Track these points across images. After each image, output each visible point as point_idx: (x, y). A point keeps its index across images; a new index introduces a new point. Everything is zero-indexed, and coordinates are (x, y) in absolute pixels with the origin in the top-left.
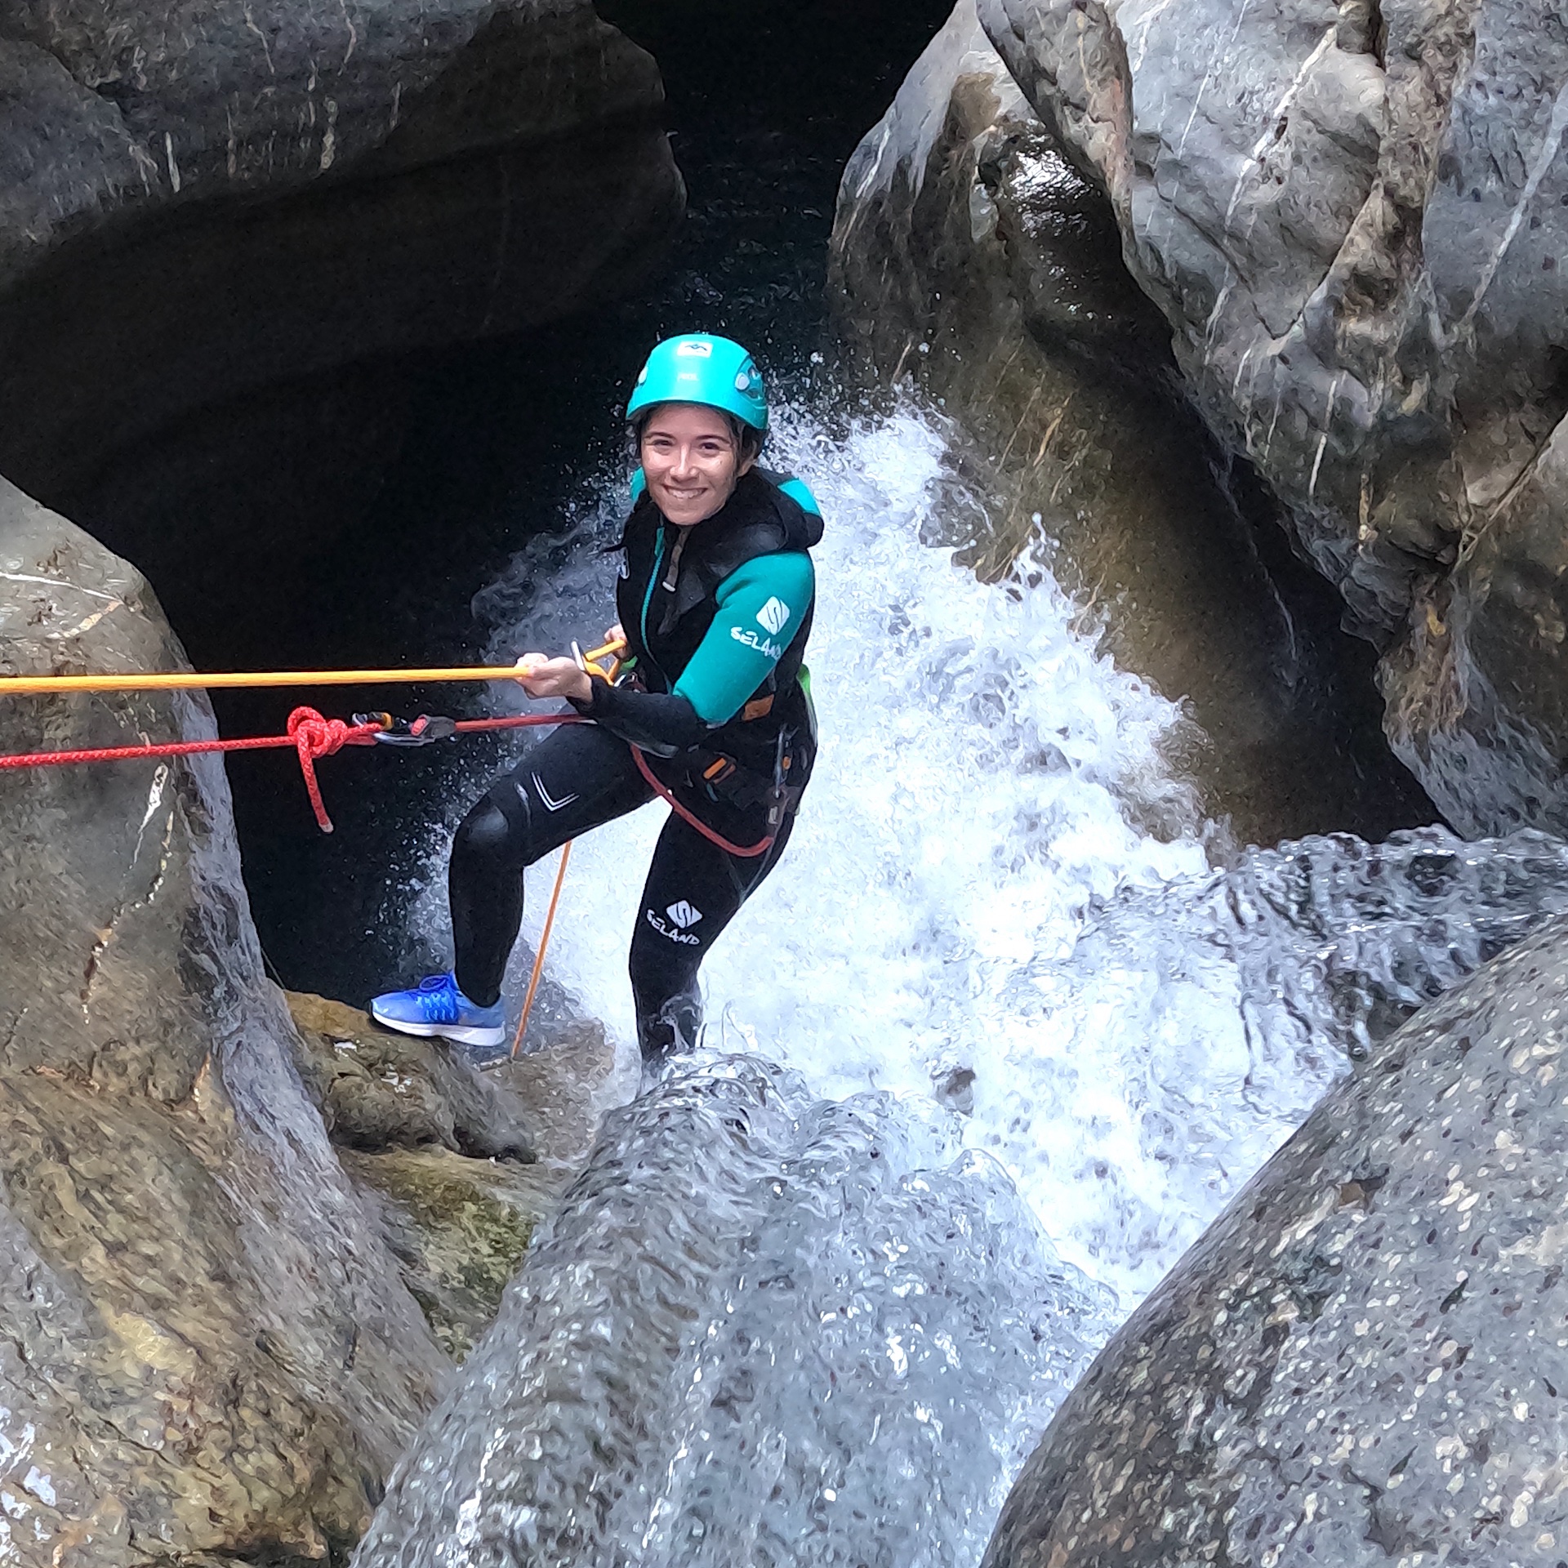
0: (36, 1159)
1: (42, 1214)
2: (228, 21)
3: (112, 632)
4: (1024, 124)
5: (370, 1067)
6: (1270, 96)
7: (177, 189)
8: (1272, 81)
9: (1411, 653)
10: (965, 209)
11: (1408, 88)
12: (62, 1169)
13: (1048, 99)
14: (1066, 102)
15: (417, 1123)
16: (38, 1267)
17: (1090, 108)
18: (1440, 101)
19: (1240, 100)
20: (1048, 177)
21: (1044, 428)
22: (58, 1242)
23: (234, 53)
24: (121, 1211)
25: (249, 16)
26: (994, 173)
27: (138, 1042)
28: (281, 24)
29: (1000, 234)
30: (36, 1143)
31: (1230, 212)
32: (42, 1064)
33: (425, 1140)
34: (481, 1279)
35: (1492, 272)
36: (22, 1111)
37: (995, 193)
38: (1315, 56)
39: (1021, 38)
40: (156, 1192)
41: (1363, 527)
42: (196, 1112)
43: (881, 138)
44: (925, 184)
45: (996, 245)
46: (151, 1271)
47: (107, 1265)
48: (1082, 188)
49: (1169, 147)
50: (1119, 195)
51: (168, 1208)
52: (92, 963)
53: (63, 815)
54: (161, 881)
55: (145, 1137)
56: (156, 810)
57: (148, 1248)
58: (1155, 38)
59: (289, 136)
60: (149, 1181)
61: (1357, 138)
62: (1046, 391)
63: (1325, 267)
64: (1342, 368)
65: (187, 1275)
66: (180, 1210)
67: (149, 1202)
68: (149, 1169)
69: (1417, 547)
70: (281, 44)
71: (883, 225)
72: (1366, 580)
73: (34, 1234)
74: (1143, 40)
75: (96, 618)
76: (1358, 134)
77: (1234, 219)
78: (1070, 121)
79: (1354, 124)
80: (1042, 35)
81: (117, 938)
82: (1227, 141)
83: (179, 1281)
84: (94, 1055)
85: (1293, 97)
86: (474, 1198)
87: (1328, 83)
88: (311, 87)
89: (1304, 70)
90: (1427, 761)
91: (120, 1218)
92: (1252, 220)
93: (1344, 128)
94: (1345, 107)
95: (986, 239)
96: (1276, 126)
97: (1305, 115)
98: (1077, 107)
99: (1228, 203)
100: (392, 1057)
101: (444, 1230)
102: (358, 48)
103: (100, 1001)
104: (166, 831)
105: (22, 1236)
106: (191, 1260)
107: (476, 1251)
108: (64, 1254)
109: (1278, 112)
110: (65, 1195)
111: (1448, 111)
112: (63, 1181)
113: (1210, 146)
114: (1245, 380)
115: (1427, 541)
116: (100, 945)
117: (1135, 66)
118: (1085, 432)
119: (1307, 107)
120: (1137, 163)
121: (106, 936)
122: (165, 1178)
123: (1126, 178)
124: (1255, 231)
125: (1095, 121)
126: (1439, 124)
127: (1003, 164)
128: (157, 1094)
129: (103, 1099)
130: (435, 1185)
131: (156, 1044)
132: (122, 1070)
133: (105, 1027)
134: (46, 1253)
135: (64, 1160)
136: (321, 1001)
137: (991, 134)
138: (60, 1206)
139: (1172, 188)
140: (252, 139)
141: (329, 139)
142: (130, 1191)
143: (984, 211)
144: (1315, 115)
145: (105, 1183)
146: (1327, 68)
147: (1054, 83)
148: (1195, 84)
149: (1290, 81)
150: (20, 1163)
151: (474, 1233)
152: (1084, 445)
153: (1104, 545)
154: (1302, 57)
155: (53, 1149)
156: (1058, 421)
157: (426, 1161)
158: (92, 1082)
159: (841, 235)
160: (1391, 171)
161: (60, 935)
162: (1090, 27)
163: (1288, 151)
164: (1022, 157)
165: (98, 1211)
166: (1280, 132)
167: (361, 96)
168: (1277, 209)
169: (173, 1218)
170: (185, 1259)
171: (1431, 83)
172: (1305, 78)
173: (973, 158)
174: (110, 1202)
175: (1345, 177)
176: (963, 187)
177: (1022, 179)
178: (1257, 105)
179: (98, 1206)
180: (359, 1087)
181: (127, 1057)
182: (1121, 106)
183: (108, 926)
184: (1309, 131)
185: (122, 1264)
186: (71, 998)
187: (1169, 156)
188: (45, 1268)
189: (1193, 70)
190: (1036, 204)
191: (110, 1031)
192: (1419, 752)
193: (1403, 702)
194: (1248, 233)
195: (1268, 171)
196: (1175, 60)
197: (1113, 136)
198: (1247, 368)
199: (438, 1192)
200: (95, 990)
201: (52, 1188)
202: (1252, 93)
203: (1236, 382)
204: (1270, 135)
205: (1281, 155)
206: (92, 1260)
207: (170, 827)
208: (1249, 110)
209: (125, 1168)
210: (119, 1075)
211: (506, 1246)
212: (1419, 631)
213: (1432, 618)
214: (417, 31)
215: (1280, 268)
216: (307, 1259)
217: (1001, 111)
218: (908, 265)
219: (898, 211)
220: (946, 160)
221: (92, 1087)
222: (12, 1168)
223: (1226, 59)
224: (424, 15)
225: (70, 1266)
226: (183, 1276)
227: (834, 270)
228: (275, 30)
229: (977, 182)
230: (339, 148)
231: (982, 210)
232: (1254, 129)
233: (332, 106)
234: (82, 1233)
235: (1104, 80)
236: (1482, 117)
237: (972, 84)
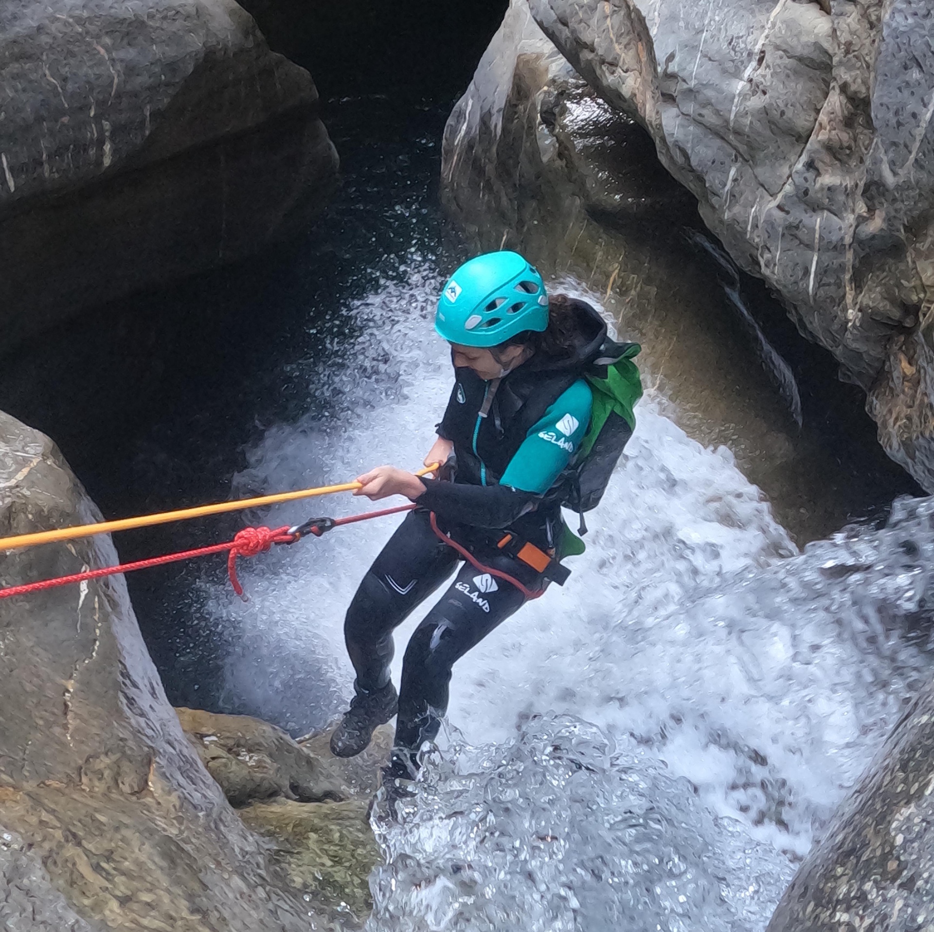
0: (60, 846)
1: (72, 883)
2: (33, 77)
3: (38, 479)
4: (567, 82)
5: (230, 750)
6: (750, 38)
7: (13, 189)
8: (750, 29)
9: (891, 389)
10: (534, 141)
11: (849, 20)
12: (79, 850)
13: (589, 62)
14: (603, 62)
15: (266, 784)
16: (77, 921)
17: (621, 64)
18: (872, 26)
19: (730, 43)
20: (587, 115)
21: (608, 277)
22: (86, 902)
23: (41, 97)
24: (123, 874)
25: (47, 72)
26: (551, 117)
27: (106, 754)
28: (68, 75)
29: (560, 155)
30: (59, 834)
31: (732, 117)
32: (48, 779)
33: (271, 794)
34: (329, 883)
35: (924, 132)
36: (44, 813)
37: (553, 129)
38: (778, 8)
39: (565, 24)
40: (143, 858)
41: (850, 311)
42: (153, 797)
43: (467, 105)
44: (503, 129)
45: (559, 163)
46: (152, 913)
47: (122, 913)
48: (611, 119)
49: (684, 81)
50: (651, 117)
51: (153, 867)
52: (66, 706)
53: (27, 606)
54: (98, 643)
55: (126, 820)
56: (86, 595)
57: (146, 897)
58: (666, 12)
59: (81, 147)
60: (137, 850)
61: (815, 58)
62: (607, 253)
63: (803, 146)
64: (823, 209)
65: (177, 912)
66: (162, 869)
67: (140, 864)
68: (135, 844)
69: (889, 318)
70: (70, 87)
71: (476, 160)
72: (854, 345)
73: (70, 898)
74: (656, 14)
75: (25, 471)
76: (815, 55)
77: (736, 121)
78: (607, 74)
79: (812, 49)
80: (581, 21)
81: (78, 685)
82: (725, 71)
83: (171, 918)
84: (81, 768)
85: (767, 37)
86: (315, 830)
87: (789, 24)
88: (92, 114)
89: (772, 19)
90: (913, 458)
91: (123, 878)
92: (747, 121)
93: (806, 52)
94: (804, 39)
95: (552, 160)
96: (757, 58)
97: (777, 48)
98: (611, 64)
99: (730, 111)
100: (242, 742)
101: (298, 853)
102: (118, 85)
103: (77, 729)
104: (94, 608)
105: (62, 902)
106: (176, 902)
107: (323, 865)
108: (92, 909)
109: (758, 48)
110: (84, 868)
111: (880, 31)
112: (81, 858)
113: (715, 77)
114: (755, 226)
115: (896, 314)
116: (68, 691)
117: (653, 32)
118: (636, 276)
119: (778, 42)
120: (663, 94)
121: (71, 685)
122: (147, 847)
123: (654, 105)
124: (751, 127)
125: (626, 72)
126: (874, 41)
127: (557, 110)
128: (126, 789)
129: (92, 797)
130: (287, 824)
131: (118, 755)
132: (100, 775)
133: (84, 747)
134: (81, 912)
135: (79, 844)
136: (189, 711)
137: (545, 92)
138: (83, 877)
139: (690, 108)
140: (58, 152)
141: (107, 147)
142: (126, 859)
143: (547, 142)
144: (785, 47)
145: (109, 856)
146: (787, 15)
147: (592, 50)
148: (699, 36)
149: (763, 27)
150: (51, 850)
151: (318, 852)
152: (637, 283)
153: (659, 348)
154: (769, 11)
155: (71, 838)
156: (617, 271)
157: (276, 808)
158: (83, 787)
159: (448, 170)
160: (843, 75)
161: (40, 687)
162: (615, 11)
163: (768, 72)
164: (569, 104)
165: (108, 877)
166: (760, 61)
167: (123, 117)
168: (765, 111)
169: (158, 874)
170: (172, 902)
171: (865, 15)
172: (774, 25)
173: (536, 108)
174: (115, 869)
175: (810, 84)
176: (531, 128)
177: (571, 118)
178: (742, 46)
179: (108, 873)
180: (225, 765)
181: (102, 766)
182: (644, 59)
183: (71, 677)
184: (781, 58)
185: (133, 911)
186: (57, 730)
187: (685, 86)
188: (83, 923)
189: (694, 28)
190: (582, 133)
191: (87, 750)
192: (907, 453)
193: (891, 421)
194: (747, 129)
195: (756, 87)
196: (682, 24)
197: (639, 80)
198: (756, 218)
199: (290, 829)
200: (72, 722)
201: (74, 864)
202: (738, 38)
203: (749, 228)
204: (754, 64)
205: (764, 76)
206: (112, 911)
207: (97, 606)
208: (737, 49)
209: (120, 843)
210: (100, 779)
211: (341, 859)
212: (895, 374)
213: (904, 364)
214: (157, 70)
215: (771, 150)
216: (245, 889)
217: (550, 76)
218: (497, 185)
219: (486, 151)
220: (516, 113)
221: (84, 790)
222: (46, 854)
223: (717, 18)
224: (159, 60)
225: (97, 917)
226: (174, 914)
227: (446, 193)
228: (65, 80)
229: (540, 124)
230: (115, 151)
231: (546, 141)
232: (742, 62)
233: (107, 125)
234: (101, 894)
235: (628, 44)
236: (904, 32)
237: (528, 61)
